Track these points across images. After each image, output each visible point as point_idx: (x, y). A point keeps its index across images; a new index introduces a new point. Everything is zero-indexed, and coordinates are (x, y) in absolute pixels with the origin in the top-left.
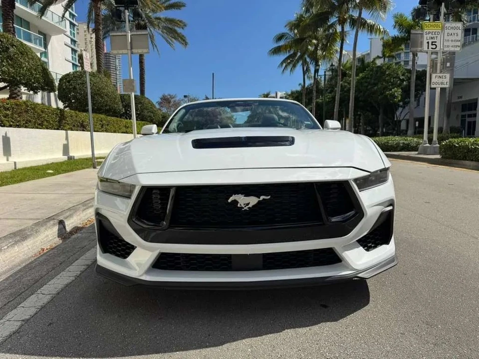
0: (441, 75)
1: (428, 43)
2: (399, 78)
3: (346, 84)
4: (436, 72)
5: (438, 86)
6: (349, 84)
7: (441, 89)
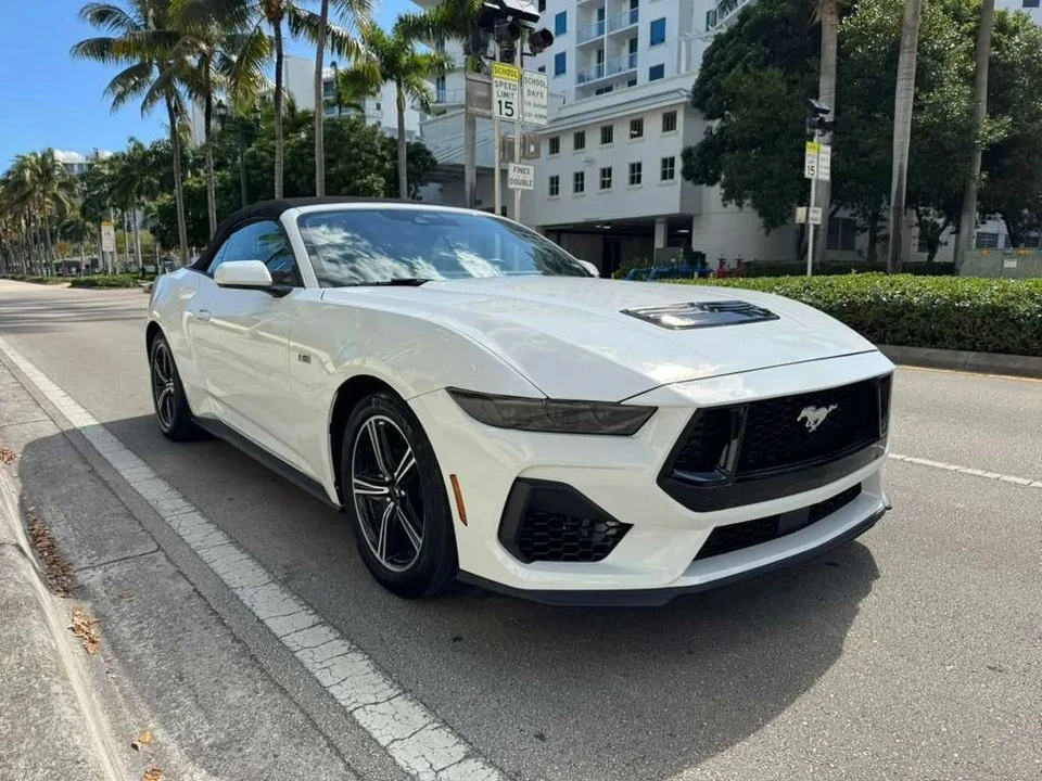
0: (521, 166)
1: (500, 102)
2: (375, 153)
3: (264, 154)
4: (512, 159)
5: (518, 186)
6: (272, 154)
7: (524, 192)
